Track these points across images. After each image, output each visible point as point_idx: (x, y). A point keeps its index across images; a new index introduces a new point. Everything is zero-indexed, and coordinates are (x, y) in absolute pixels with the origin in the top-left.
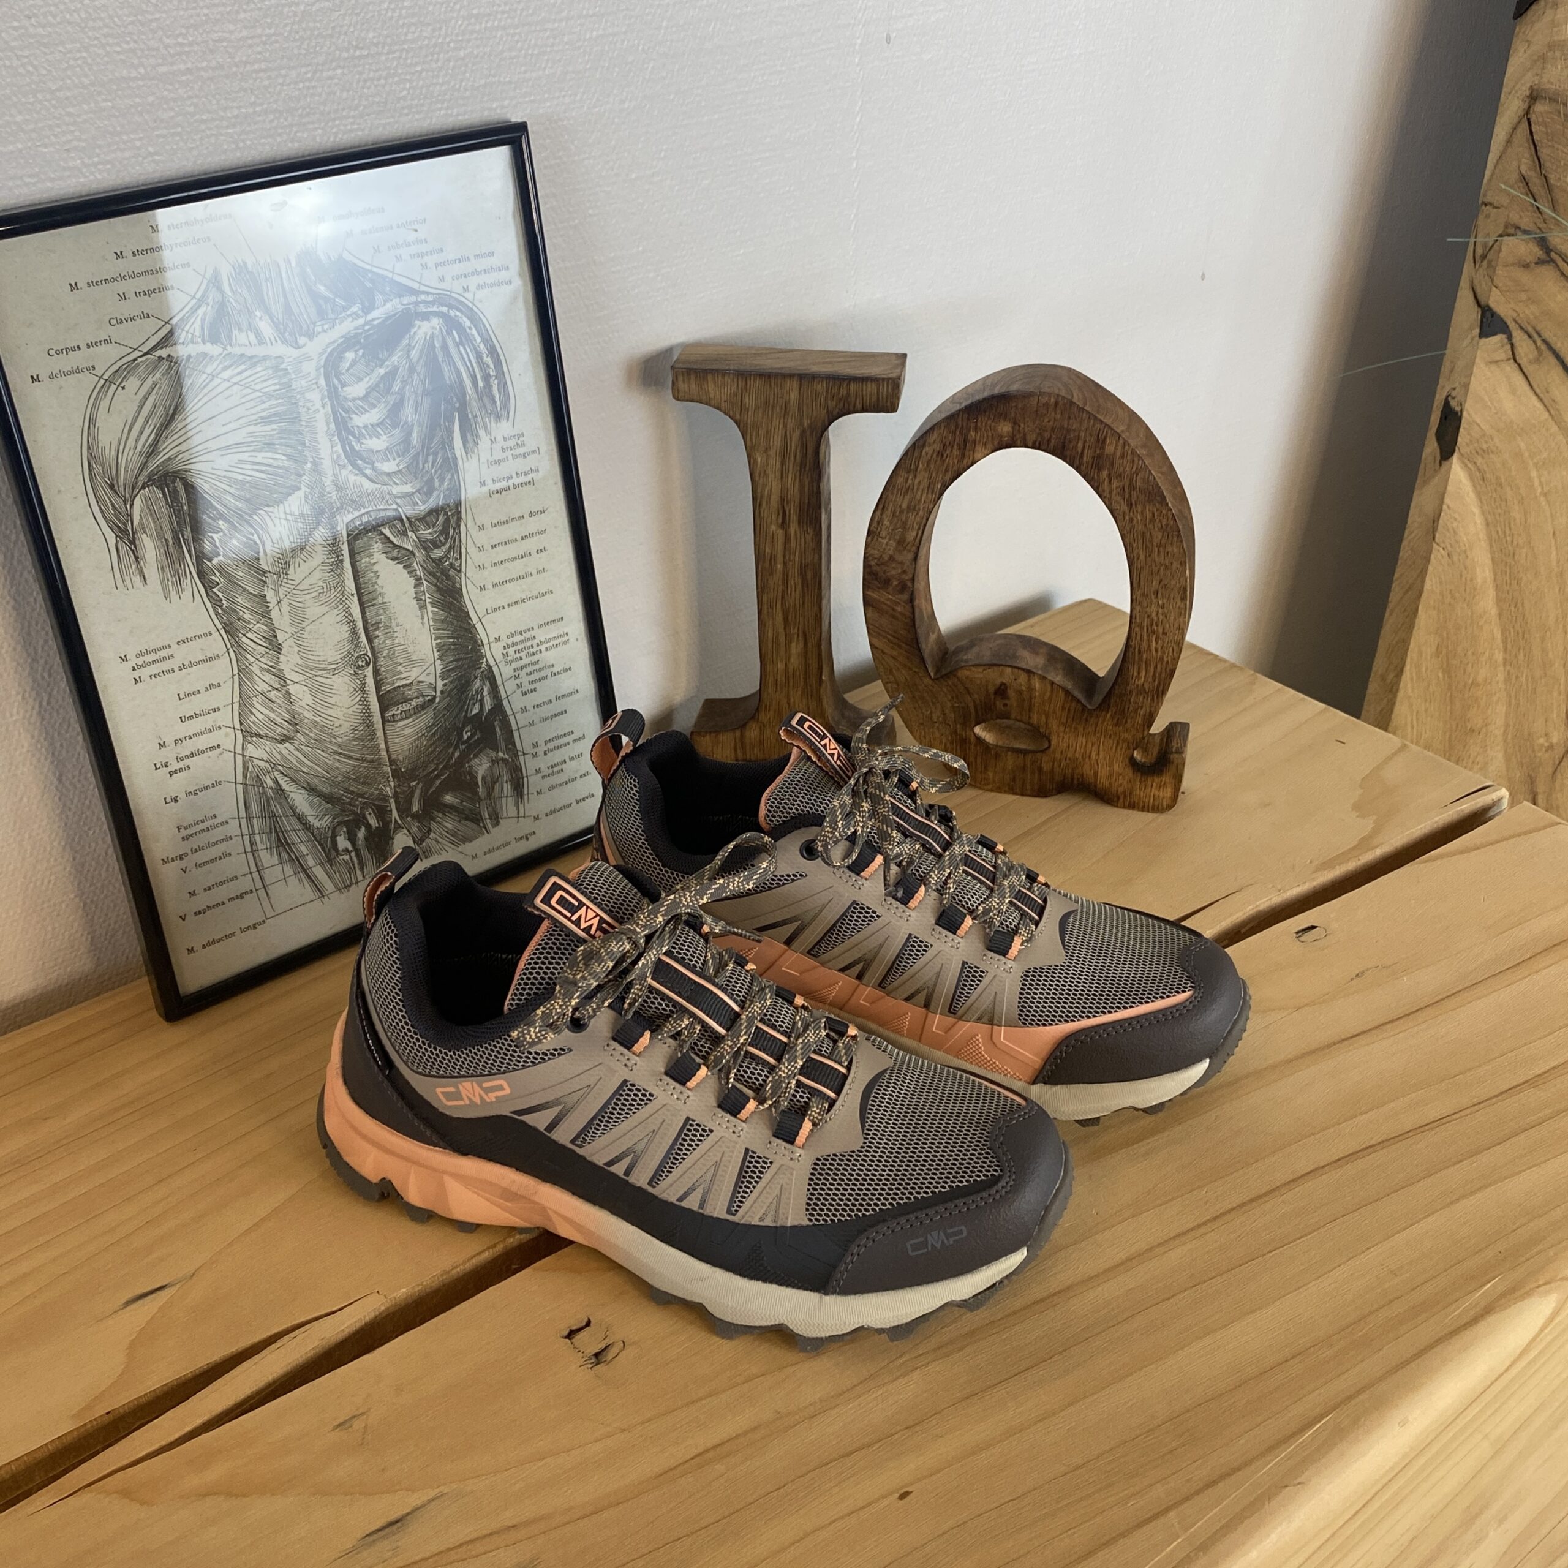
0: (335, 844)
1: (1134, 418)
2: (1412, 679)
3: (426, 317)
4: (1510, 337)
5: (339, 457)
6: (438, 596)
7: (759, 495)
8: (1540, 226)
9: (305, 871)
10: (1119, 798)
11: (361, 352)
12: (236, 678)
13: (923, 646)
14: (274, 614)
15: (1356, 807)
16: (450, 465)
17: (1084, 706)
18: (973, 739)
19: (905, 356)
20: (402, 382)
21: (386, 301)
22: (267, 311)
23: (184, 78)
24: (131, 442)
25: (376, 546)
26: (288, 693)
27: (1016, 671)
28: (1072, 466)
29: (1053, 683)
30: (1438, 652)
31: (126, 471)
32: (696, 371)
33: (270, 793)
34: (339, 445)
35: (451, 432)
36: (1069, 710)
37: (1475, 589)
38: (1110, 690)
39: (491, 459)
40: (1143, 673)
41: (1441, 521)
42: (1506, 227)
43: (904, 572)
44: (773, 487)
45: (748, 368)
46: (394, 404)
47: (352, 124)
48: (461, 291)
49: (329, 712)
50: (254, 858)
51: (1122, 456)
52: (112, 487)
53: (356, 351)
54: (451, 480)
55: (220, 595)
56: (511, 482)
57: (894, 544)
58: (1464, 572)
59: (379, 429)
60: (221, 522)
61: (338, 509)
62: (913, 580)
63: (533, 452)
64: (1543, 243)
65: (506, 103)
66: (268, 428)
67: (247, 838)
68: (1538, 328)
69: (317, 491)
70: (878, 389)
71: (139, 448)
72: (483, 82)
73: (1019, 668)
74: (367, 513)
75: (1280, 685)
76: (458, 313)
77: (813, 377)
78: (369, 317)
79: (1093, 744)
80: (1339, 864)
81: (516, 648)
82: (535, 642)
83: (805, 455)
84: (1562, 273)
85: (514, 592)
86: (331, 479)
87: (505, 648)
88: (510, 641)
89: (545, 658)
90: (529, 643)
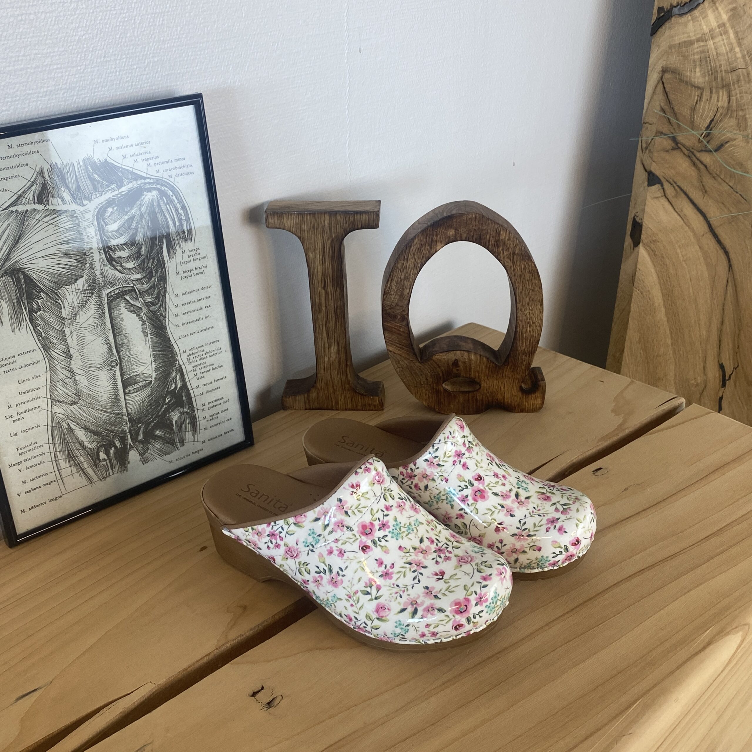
0: (98, 456)
2: (628, 355)
3: (149, 190)
4: (662, 185)
5: (103, 261)
6: (154, 330)
7: (311, 273)
8: (673, 131)
9: (82, 470)
11: (115, 208)
12: (49, 372)
14: (69, 340)
15: (613, 411)
16: (161, 264)
19: (380, 201)
20: (137, 223)
21: (128, 183)
22: (68, 188)
25: (122, 305)
26: (75, 380)
30: (639, 342)
32: (277, 213)
33: (65, 431)
34: (104, 255)
35: (161, 248)
37: (655, 309)
39: (182, 261)
41: (636, 277)
42: (656, 133)
44: (319, 269)
45: (303, 210)
46: (133, 234)
48: (168, 178)
49: (97, 389)
53: (113, 207)
54: (161, 271)
55: (41, 330)
56: (192, 273)
58: (649, 300)
59: (124, 247)
60: (42, 294)
63: (204, 257)
64: (674, 139)
66: (67, 246)
67: (53, 455)
68: (675, 180)
69: (92, 277)
70: (369, 217)
74: (118, 288)
75: (569, 357)
76: (166, 188)
77: (336, 213)
78: (120, 191)
80: (609, 439)
81: (194, 356)
82: (204, 353)
83: (334, 252)
84: (684, 154)
85: (193, 327)
86: (99, 271)
87: (188, 356)
88: (191, 352)
89: (209, 361)
90: (201, 353)
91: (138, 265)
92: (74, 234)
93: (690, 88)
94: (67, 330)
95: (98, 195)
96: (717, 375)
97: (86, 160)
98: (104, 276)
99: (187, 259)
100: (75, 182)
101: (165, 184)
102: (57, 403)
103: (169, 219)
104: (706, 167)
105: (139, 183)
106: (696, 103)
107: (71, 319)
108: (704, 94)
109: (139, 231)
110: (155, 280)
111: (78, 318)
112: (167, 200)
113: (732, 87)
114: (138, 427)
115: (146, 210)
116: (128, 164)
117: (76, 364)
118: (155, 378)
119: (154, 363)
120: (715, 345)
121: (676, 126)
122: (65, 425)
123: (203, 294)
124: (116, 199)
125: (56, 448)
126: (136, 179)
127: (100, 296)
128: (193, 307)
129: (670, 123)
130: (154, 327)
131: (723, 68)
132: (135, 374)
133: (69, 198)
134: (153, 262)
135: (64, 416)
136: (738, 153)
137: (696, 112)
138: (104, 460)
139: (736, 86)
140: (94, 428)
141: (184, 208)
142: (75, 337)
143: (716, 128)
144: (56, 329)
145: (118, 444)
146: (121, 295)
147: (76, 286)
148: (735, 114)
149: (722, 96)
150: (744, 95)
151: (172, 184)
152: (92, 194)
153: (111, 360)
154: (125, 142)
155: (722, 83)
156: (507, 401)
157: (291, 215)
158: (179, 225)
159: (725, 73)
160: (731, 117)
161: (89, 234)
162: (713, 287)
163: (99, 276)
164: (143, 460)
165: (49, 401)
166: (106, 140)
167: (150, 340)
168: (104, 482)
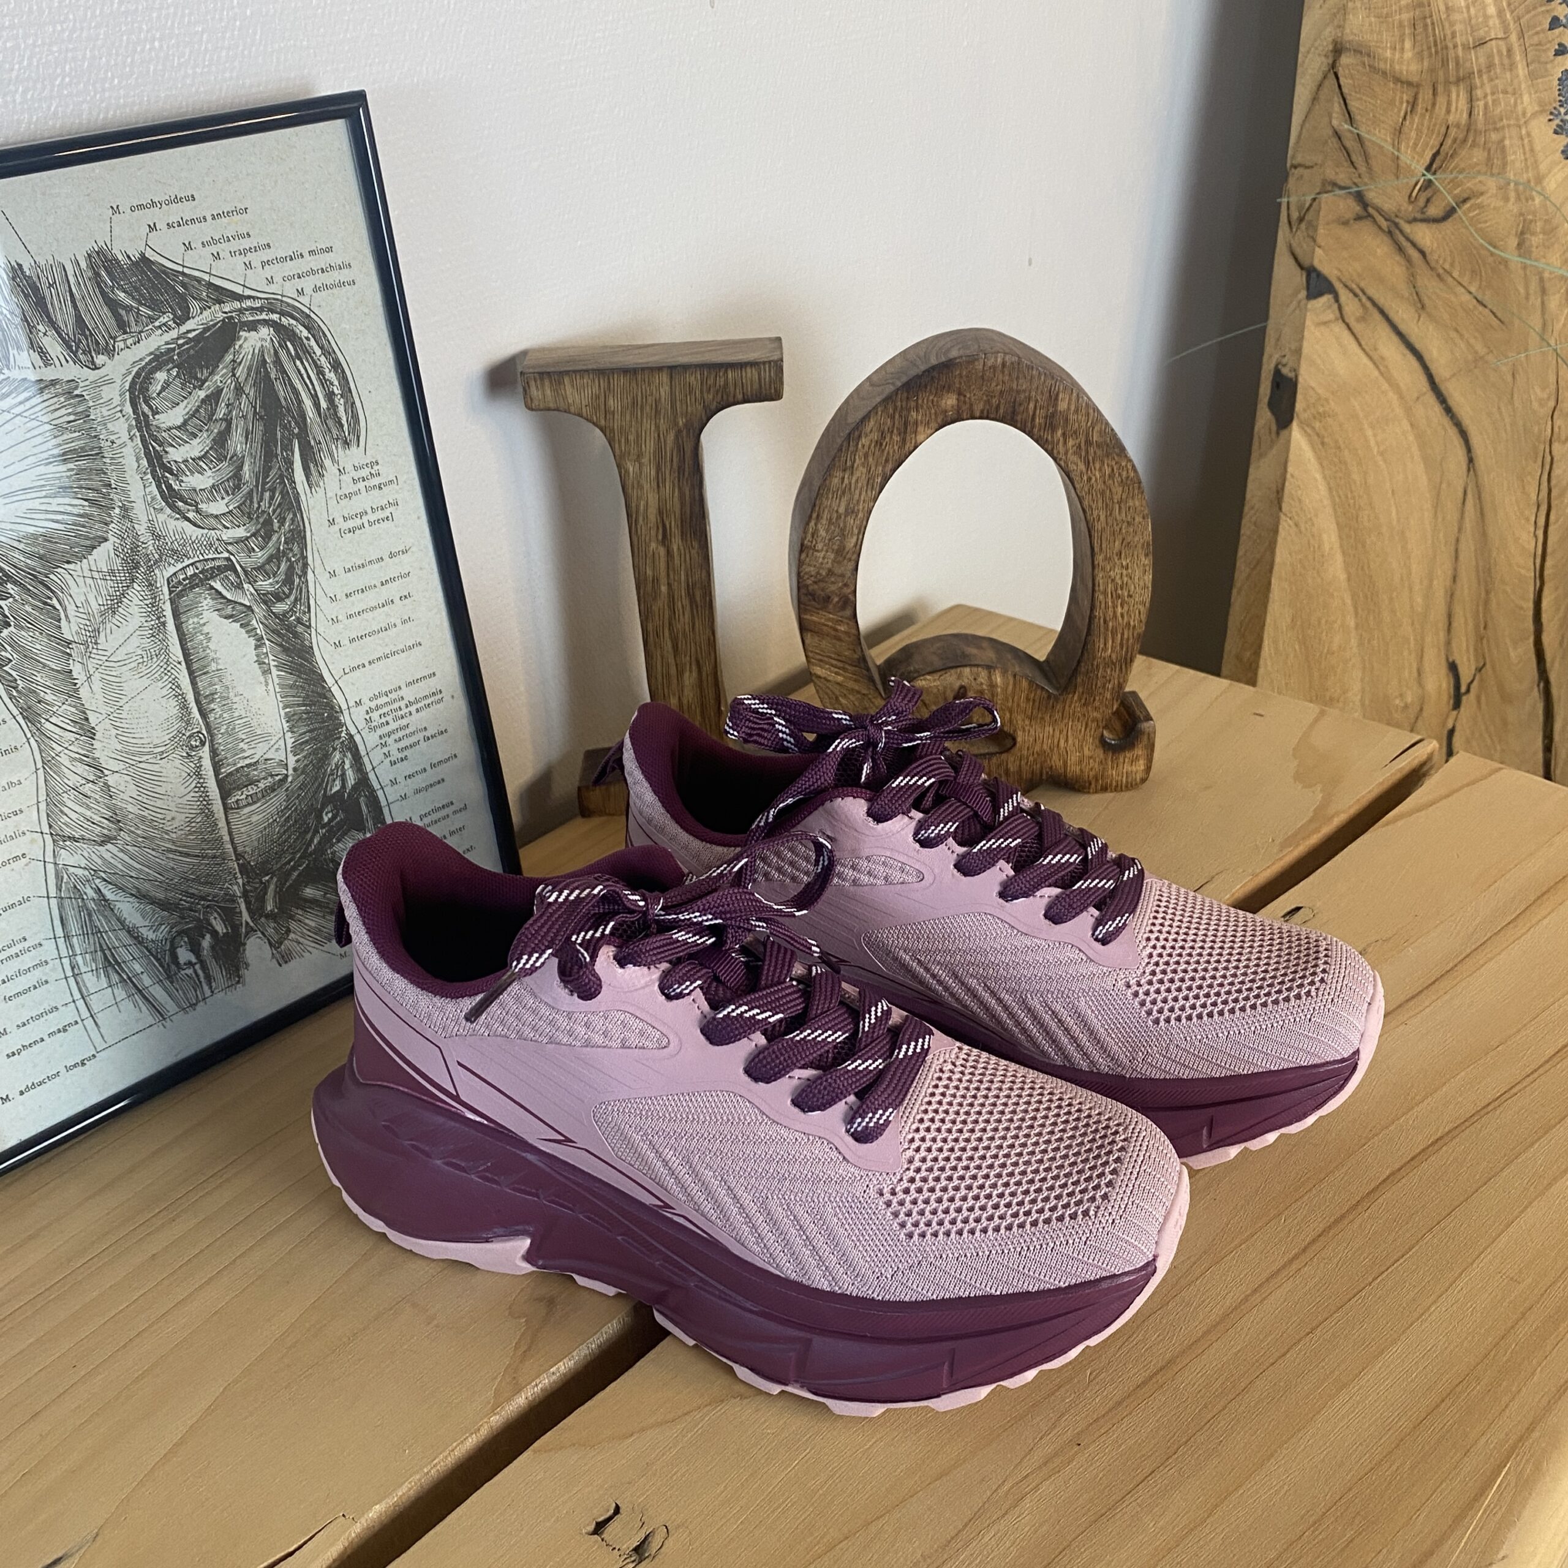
4: (1337, 299)
7: (634, 509)
8: (1356, 181)
15: (1298, 777)
19: (779, 339)
25: (205, 602)
30: (1293, 625)
32: (549, 375)
36: (1034, 701)
37: (1323, 556)
39: (340, 493)
41: (1286, 491)
42: (1323, 185)
44: (650, 499)
45: (609, 366)
56: (365, 519)
57: (832, 556)
58: (1312, 541)
61: (156, 562)
64: (1360, 197)
68: (1362, 284)
70: (759, 375)
74: (192, 564)
77: (686, 368)
79: (1061, 732)
80: (1302, 840)
81: (381, 711)
82: (402, 704)
83: (682, 460)
84: (1380, 228)
85: (374, 647)
87: (367, 713)
88: (373, 705)
89: (416, 720)
90: (396, 705)
91: (238, 507)
92: (78, 439)
93: (1391, 85)
94: (77, 670)
95: (130, 341)
96: (1444, 685)
97: (95, 255)
98: (157, 537)
99: (353, 488)
100: (72, 310)
101: (288, 310)
102: (68, 843)
103: (303, 394)
104: (1423, 253)
105: (227, 310)
106: (1405, 118)
107: (85, 644)
108: (1420, 96)
109: (234, 426)
110: (278, 539)
111: (102, 639)
112: (295, 350)
113: (1477, 80)
114: (261, 882)
115: (248, 375)
116: (198, 264)
117: (105, 749)
118: (295, 769)
119: (289, 734)
120: (1440, 625)
121: (1363, 169)
122: (91, 893)
123: (392, 568)
124: (173, 349)
125: (72, 947)
126: (220, 302)
127: (151, 584)
128: (371, 599)
129: (1352, 163)
130: (285, 650)
131: (1458, 40)
132: (248, 761)
133: (59, 349)
134: (272, 498)
135: (86, 873)
136: (1486, 222)
137: (1403, 136)
138: (190, 964)
139: (1485, 77)
140: (161, 895)
141: (336, 366)
142: (97, 685)
143: (1444, 171)
144: (53, 670)
145: (220, 927)
146: (201, 579)
147: (92, 563)
148: (1481, 140)
149: (1457, 100)
150: (1501, 96)
151: (307, 311)
152: (114, 338)
153: (188, 734)
154: (186, 210)
155: (1457, 70)
156: (1073, 769)
157: (582, 377)
158: (328, 409)
159: (1463, 49)
160: (1474, 145)
161: (112, 437)
162: (1437, 505)
163: (145, 537)
164: (277, 955)
165: (48, 838)
166: (141, 207)
167: (276, 681)
168: (192, 1013)
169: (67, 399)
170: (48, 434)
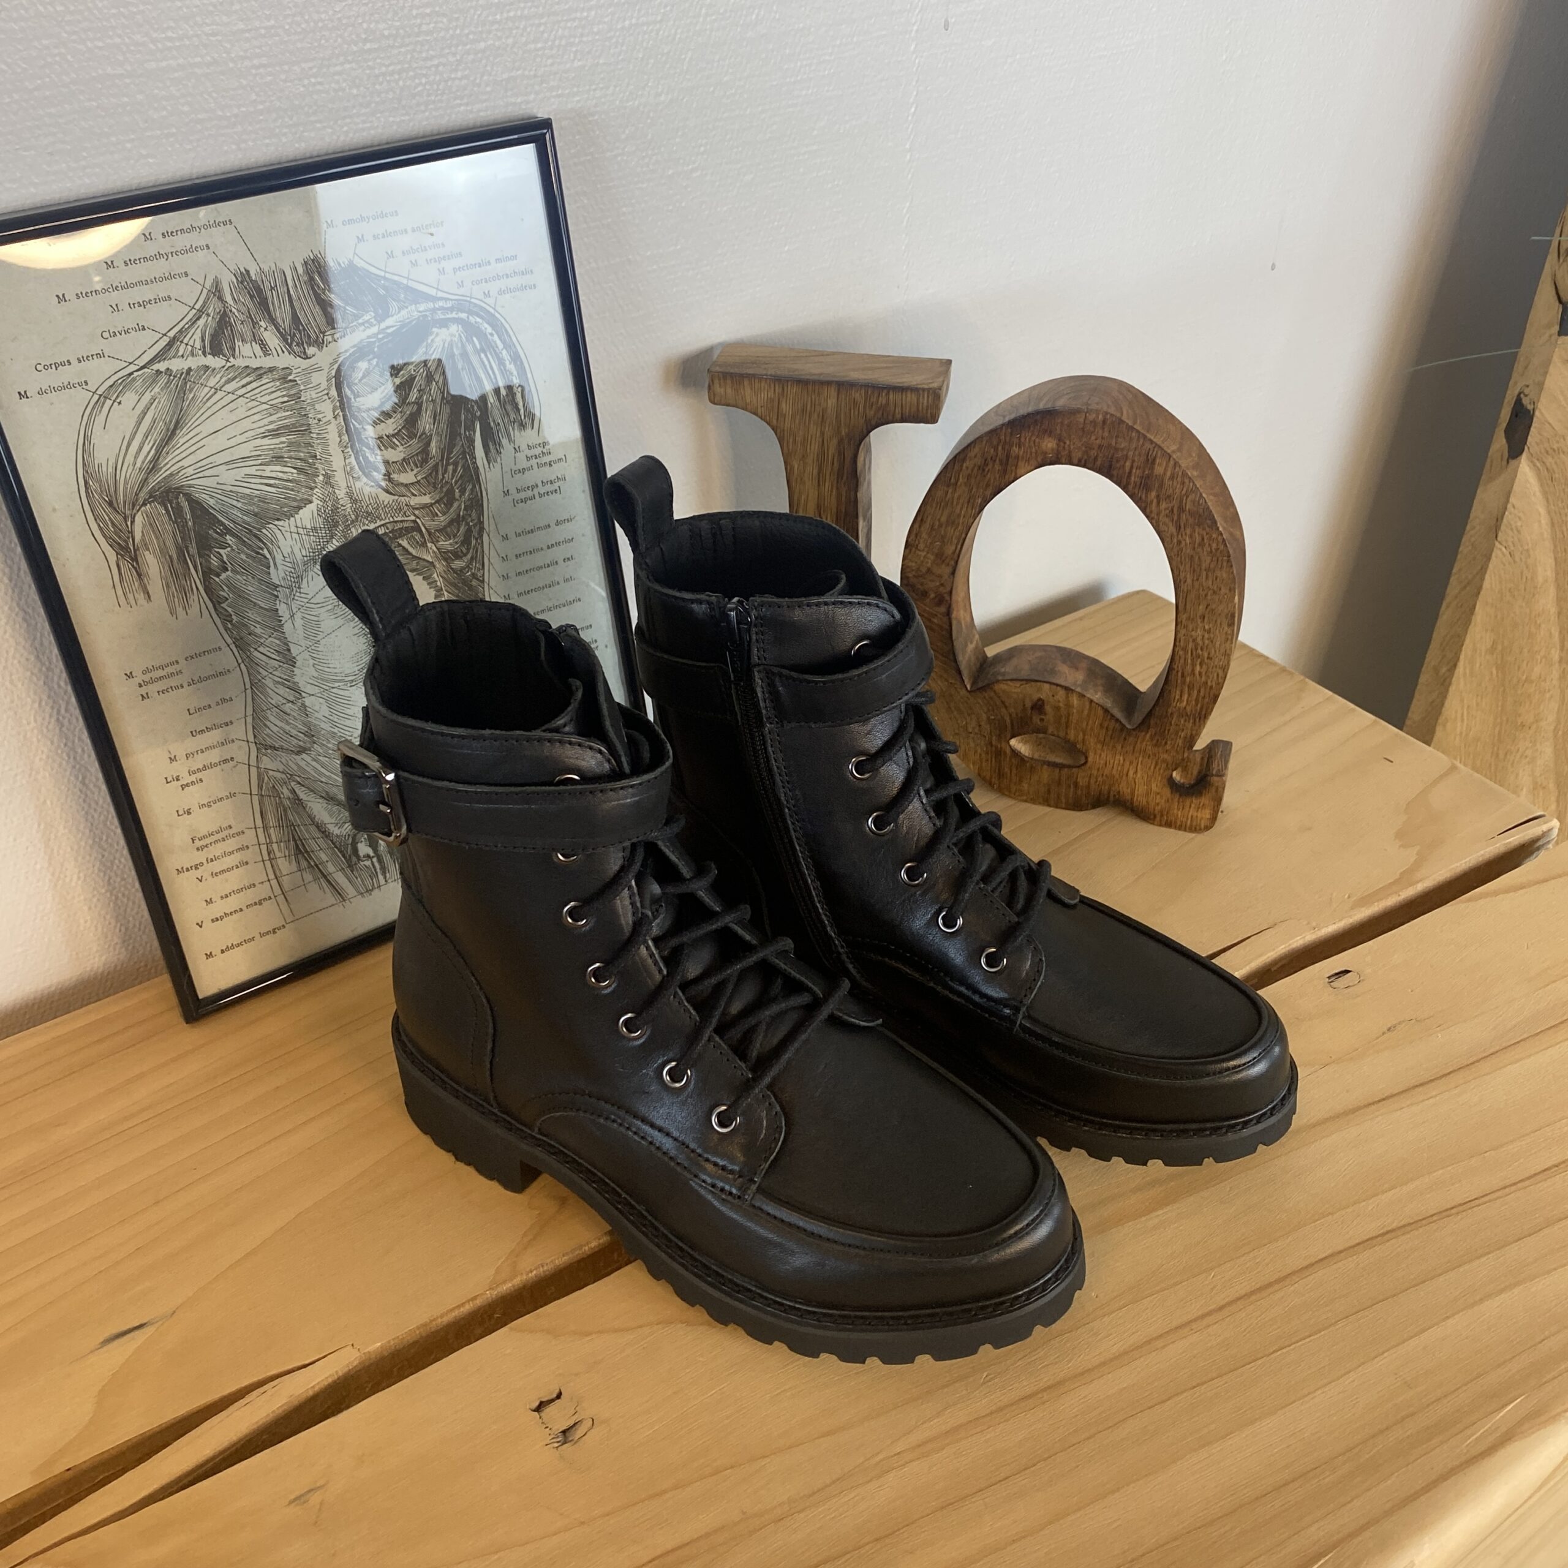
0: (355, 851)
1: (1187, 435)
2: (1465, 674)
3: (444, 324)
5: (352, 469)
9: (325, 877)
10: (1155, 816)
11: (374, 362)
12: (249, 691)
13: (960, 658)
14: (287, 627)
15: (1400, 835)
16: (472, 476)
17: (1124, 726)
18: (1008, 751)
19: (949, 362)
20: (419, 391)
21: (400, 309)
22: (273, 321)
23: (176, 75)
24: (130, 458)
26: (304, 706)
27: (1055, 687)
28: (1119, 486)
29: (1091, 701)
30: (1492, 650)
31: (125, 488)
32: (732, 375)
33: (287, 803)
34: (353, 456)
35: (471, 441)
36: (1107, 728)
37: (1535, 588)
38: (1151, 710)
39: (514, 468)
40: (1185, 697)
41: (1505, 520)
43: (942, 585)
45: (785, 374)
46: (411, 414)
47: (364, 122)
48: (482, 297)
49: (348, 723)
50: (272, 866)
51: (1172, 478)
52: (110, 504)
53: (369, 361)
54: (472, 490)
55: (229, 610)
56: (536, 491)
57: (932, 557)
58: (1525, 571)
59: (394, 440)
60: (228, 537)
61: (353, 522)
62: (951, 592)
63: (560, 460)
65: (532, 97)
66: (277, 441)
67: (264, 848)
69: (330, 503)
70: (918, 399)
71: (138, 465)
72: (505, 76)
73: (1057, 685)
74: (383, 525)
76: (478, 320)
77: (852, 385)
78: (383, 325)
79: (1131, 763)
80: (1378, 901)
83: (842, 464)
85: (540, 600)
86: (344, 491)
92: (290, 417)
98: (354, 501)
99: (526, 464)
116: (397, 269)
123: (558, 534)
128: (538, 559)
154: (390, 224)
156: (1140, 799)
157: (760, 382)
166: (352, 221)
169: (282, 384)
170: (265, 412)
